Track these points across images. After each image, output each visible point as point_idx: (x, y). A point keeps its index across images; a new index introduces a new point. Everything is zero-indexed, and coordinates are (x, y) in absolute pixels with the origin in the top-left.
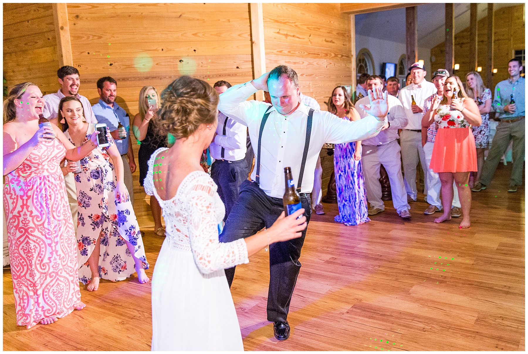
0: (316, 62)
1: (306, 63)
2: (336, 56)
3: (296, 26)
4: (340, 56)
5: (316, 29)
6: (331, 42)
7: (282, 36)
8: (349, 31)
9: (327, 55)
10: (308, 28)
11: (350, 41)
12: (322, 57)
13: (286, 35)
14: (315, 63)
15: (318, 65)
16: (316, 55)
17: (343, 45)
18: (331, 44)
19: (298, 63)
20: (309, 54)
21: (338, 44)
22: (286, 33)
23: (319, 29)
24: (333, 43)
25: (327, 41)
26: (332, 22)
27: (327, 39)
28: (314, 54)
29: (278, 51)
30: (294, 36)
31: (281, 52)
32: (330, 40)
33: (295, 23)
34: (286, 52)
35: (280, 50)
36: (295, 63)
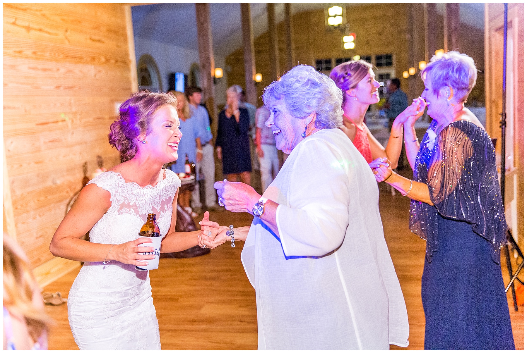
0: (78, 69)
1: (63, 70)
2: (107, 61)
3: (44, 15)
4: (113, 61)
5: (74, 22)
6: (99, 41)
7: (20, 29)
8: (124, 28)
9: (93, 59)
10: (63, 20)
11: (126, 41)
12: (87, 62)
13: (28, 29)
15: (82, 73)
16: (78, 59)
17: (117, 46)
18: (99, 44)
19: (50, 70)
20: (67, 57)
21: (109, 44)
22: (26, 24)
23: (80, 22)
24: (103, 42)
25: (93, 40)
27: (94, 37)
28: (75, 57)
29: (15, 52)
30: (40, 30)
31: (20, 52)
32: (97, 38)
33: (41, 10)
34: (29, 53)
35: (17, 50)
36: (45, 70)
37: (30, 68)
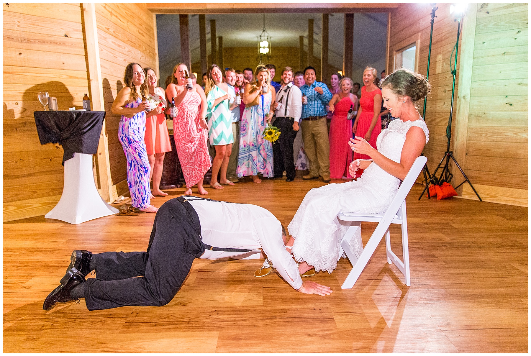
1: (127, 49)
2: (146, 50)
3: (118, 6)
4: (148, 51)
5: (131, 17)
6: (142, 34)
7: (108, 12)
8: (153, 29)
9: (140, 47)
10: (126, 13)
11: (154, 39)
12: (137, 48)
13: (111, 14)
14: (133, 52)
15: (135, 54)
17: (150, 41)
19: (121, 47)
20: (129, 40)
22: (111, 10)
23: (134, 18)
24: (143, 36)
25: (139, 33)
26: (142, 15)
27: (140, 31)
28: (132, 42)
29: (105, 28)
30: (116, 17)
31: (108, 29)
32: (141, 32)
34: (112, 31)
35: (107, 27)
36: (119, 46)
37: (112, 42)
